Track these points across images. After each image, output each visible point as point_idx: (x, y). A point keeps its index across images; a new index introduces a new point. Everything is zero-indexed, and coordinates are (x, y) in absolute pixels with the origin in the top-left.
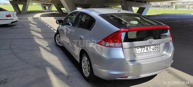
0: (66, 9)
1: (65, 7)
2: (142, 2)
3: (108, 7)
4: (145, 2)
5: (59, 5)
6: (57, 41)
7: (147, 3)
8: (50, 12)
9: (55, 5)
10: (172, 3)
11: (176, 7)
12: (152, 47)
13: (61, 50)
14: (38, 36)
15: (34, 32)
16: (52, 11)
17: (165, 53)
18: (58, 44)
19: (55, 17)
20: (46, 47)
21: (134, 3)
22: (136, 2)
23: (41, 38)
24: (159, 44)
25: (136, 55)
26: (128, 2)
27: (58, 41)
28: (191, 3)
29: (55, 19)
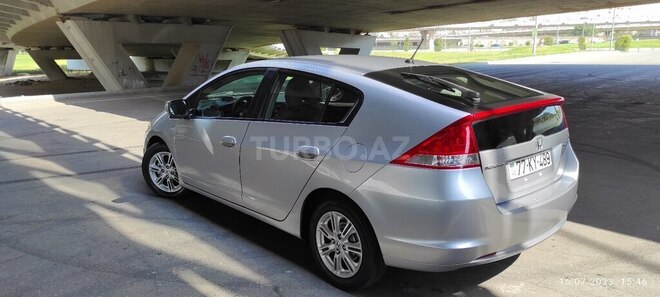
0: (90, 62)
1: (85, 55)
2: (345, 31)
3: (234, 50)
4: (358, 32)
5: (48, 48)
6: (154, 178)
7: (363, 34)
8: (7, 76)
9: (28, 50)
10: (424, 33)
11: (436, 44)
12: (538, 158)
13: (181, 208)
14: (46, 168)
15: (20, 156)
16: (15, 74)
17: (560, 172)
18: (161, 187)
19: (57, 96)
20: (114, 201)
21: (326, 35)
22: (331, 32)
23: (68, 176)
24: (551, 149)
25: (511, 184)
26: (304, 32)
27: (158, 175)
28: (467, 31)
29: (57, 100)
